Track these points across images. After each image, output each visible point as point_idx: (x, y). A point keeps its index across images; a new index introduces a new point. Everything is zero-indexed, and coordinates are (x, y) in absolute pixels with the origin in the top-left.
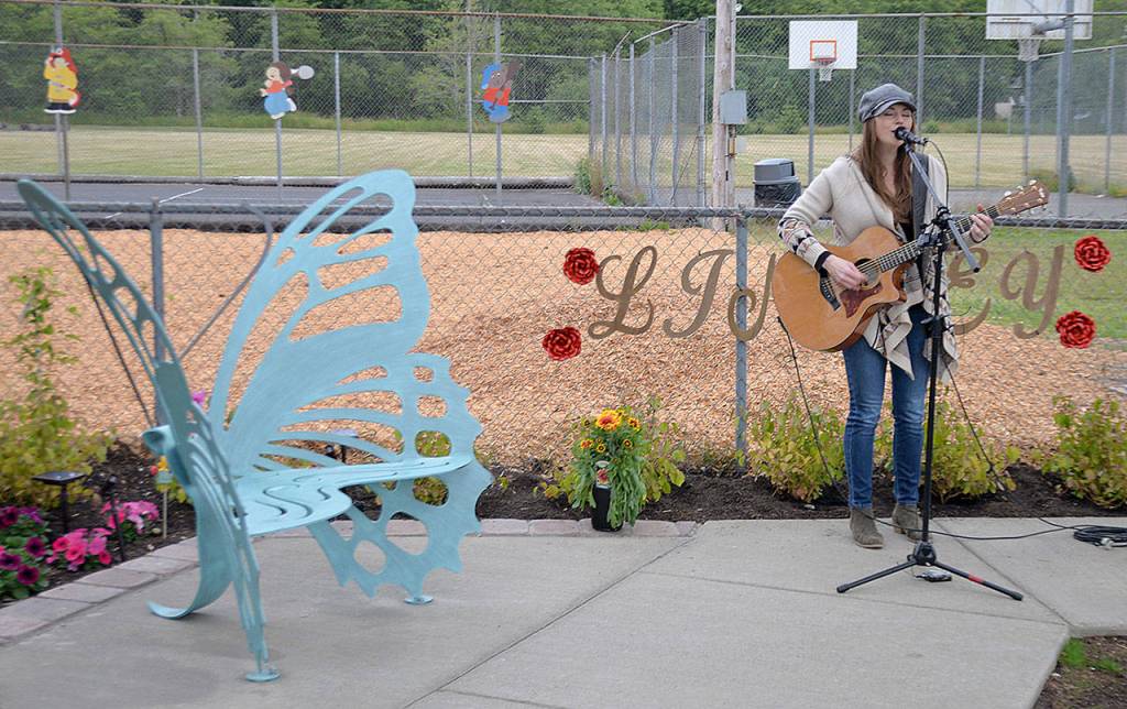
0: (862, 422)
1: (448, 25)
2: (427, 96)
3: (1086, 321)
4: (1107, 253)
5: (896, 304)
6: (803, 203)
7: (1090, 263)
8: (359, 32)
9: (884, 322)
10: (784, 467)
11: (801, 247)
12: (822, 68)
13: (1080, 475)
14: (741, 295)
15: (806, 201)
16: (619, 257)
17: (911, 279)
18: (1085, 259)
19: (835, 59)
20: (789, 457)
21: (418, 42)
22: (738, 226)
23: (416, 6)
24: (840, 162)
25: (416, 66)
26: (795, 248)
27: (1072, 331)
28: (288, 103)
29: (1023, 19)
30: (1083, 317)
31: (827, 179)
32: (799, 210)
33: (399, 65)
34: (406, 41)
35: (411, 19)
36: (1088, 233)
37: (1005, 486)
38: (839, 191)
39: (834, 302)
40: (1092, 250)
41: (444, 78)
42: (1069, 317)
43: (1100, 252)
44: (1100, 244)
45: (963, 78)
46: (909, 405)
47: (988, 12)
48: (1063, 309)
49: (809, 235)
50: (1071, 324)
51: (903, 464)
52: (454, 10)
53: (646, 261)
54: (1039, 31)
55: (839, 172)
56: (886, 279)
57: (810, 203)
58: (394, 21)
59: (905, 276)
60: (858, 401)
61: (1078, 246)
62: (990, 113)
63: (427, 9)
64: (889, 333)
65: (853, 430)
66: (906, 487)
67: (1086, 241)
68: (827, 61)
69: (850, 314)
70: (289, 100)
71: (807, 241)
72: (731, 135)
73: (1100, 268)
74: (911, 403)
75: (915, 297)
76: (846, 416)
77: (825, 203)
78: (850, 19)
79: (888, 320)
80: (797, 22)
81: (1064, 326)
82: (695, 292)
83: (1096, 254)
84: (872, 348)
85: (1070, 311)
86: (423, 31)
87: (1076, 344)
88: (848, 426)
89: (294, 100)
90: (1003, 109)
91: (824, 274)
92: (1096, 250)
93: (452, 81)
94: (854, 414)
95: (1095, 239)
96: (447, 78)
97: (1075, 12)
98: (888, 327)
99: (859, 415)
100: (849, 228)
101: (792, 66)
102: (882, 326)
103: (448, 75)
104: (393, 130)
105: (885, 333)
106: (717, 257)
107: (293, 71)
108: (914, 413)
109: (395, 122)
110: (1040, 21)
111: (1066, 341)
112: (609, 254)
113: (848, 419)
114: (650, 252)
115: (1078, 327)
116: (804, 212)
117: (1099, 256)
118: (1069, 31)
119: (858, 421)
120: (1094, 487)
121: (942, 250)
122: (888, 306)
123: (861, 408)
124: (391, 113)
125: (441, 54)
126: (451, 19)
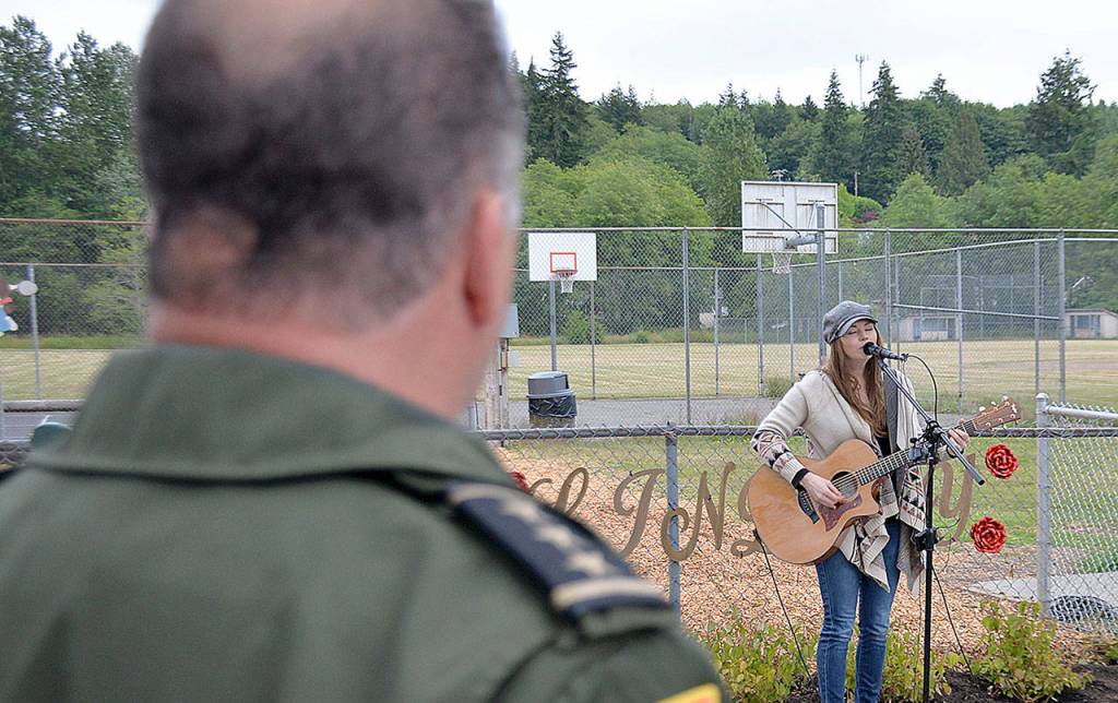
0: (838, 637)
1: (126, 235)
2: (105, 312)
3: (996, 525)
4: (1014, 460)
5: (874, 517)
6: (778, 416)
7: (999, 470)
8: (20, 242)
9: (862, 536)
10: (735, 687)
11: (778, 462)
12: (563, 279)
13: (1010, 674)
14: (674, 513)
15: (781, 413)
16: (549, 481)
17: (886, 492)
18: (995, 467)
19: (576, 271)
20: (740, 678)
21: (91, 254)
22: (667, 445)
23: (87, 215)
24: (812, 376)
25: (88, 279)
26: (772, 462)
27: (985, 536)
28: (6, 321)
29: (775, 234)
30: (994, 523)
31: (801, 391)
32: (774, 422)
33: (71, 278)
34: (77, 251)
35: (81, 229)
36: (996, 442)
37: (942, 691)
38: (814, 405)
39: (813, 515)
40: (1001, 458)
41: (121, 292)
42: (982, 523)
43: (1007, 459)
44: (1008, 452)
45: (668, 288)
46: (878, 618)
47: (744, 227)
48: (976, 516)
49: (786, 451)
50: (983, 529)
51: (865, 674)
52: (133, 220)
53: (577, 484)
54: (791, 246)
55: (814, 385)
56: (866, 491)
57: (784, 416)
58: (62, 230)
59: (880, 489)
60: (833, 615)
61: (988, 454)
62: (695, 323)
63: (99, 218)
64: (866, 546)
65: (828, 645)
66: (867, 697)
67: (995, 450)
68: (567, 273)
69: (829, 527)
70: (8, 318)
71: (784, 456)
72: (503, 349)
73: (1009, 475)
74: (880, 616)
75: (892, 509)
76: (819, 631)
77: (800, 416)
78: (590, 231)
79: (865, 534)
80: (536, 234)
81: (978, 532)
82: (627, 513)
83: (1005, 461)
84: (849, 562)
85: (983, 518)
86: (97, 241)
87: (989, 549)
88: (821, 642)
89: (14, 319)
90: (706, 318)
91: (801, 488)
92: (1004, 457)
93: (132, 294)
94: (830, 629)
95: (1002, 447)
96: (127, 291)
97: (826, 228)
98: (866, 541)
99: (835, 630)
100: (826, 442)
101: (533, 278)
102: (859, 540)
103: (130, 288)
104: (67, 348)
105: (862, 548)
106: (648, 477)
107: (12, 287)
108: (881, 626)
109: (67, 338)
110: (792, 235)
111: (981, 548)
112: (539, 478)
113: (822, 635)
114: (581, 475)
115: (991, 532)
116: (778, 424)
117: (1008, 463)
118: (821, 246)
119: (832, 635)
120: (1022, 685)
121: (932, 463)
122: (865, 519)
123: (837, 622)
124: (62, 329)
125: (120, 266)
126: (129, 229)
